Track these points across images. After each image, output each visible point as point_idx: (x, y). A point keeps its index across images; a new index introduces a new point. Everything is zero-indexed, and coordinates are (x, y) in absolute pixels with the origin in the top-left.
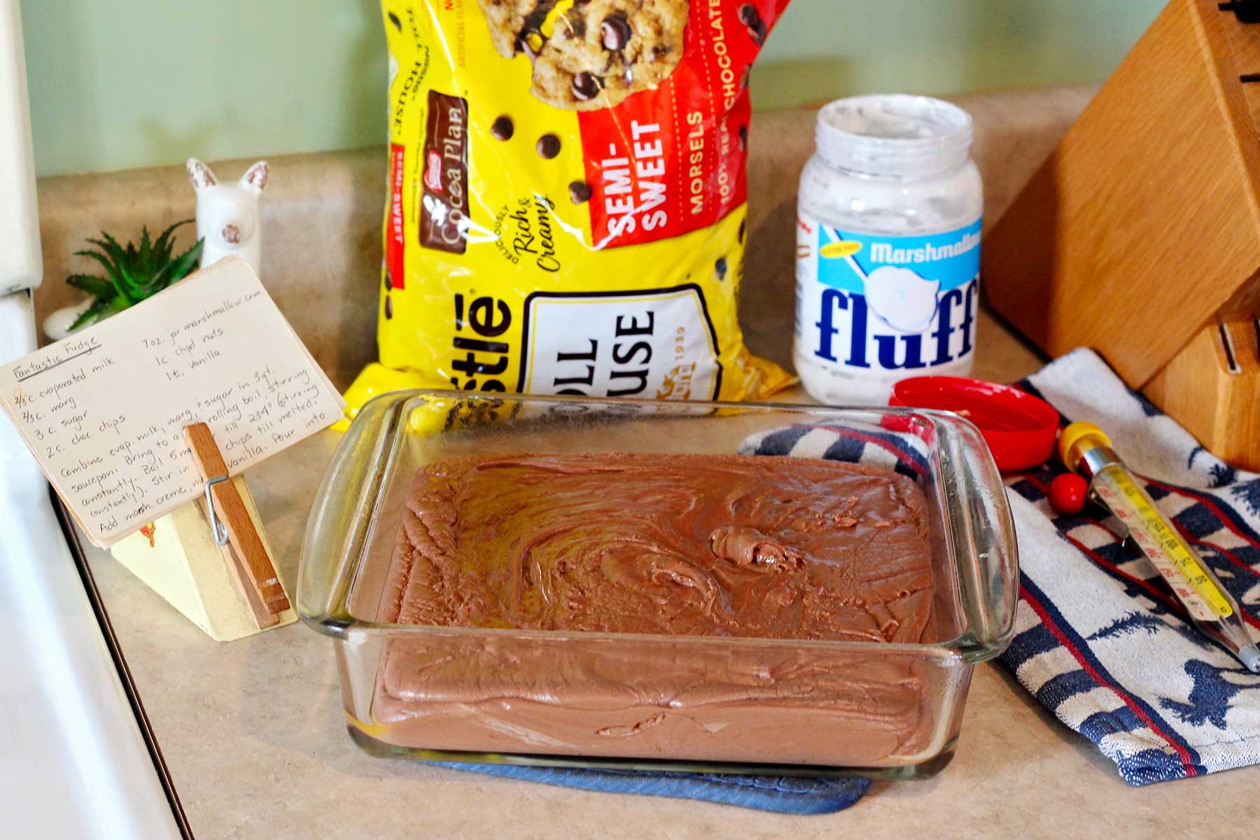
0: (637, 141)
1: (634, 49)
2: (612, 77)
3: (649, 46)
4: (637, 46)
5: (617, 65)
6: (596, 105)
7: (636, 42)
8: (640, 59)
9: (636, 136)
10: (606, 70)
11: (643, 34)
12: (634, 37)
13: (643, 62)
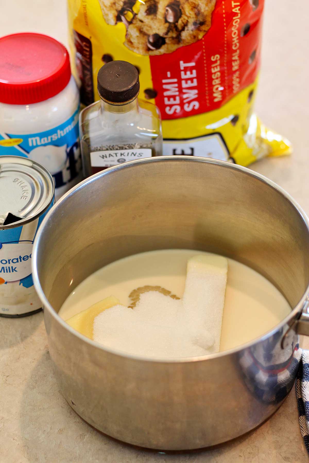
0: (182, 70)
1: (183, 23)
2: (169, 38)
3: (191, 21)
4: (185, 21)
5: (173, 31)
6: (160, 52)
7: (184, 19)
8: (186, 28)
9: (182, 68)
10: (167, 34)
11: (189, 15)
12: (184, 16)
13: (188, 30)
